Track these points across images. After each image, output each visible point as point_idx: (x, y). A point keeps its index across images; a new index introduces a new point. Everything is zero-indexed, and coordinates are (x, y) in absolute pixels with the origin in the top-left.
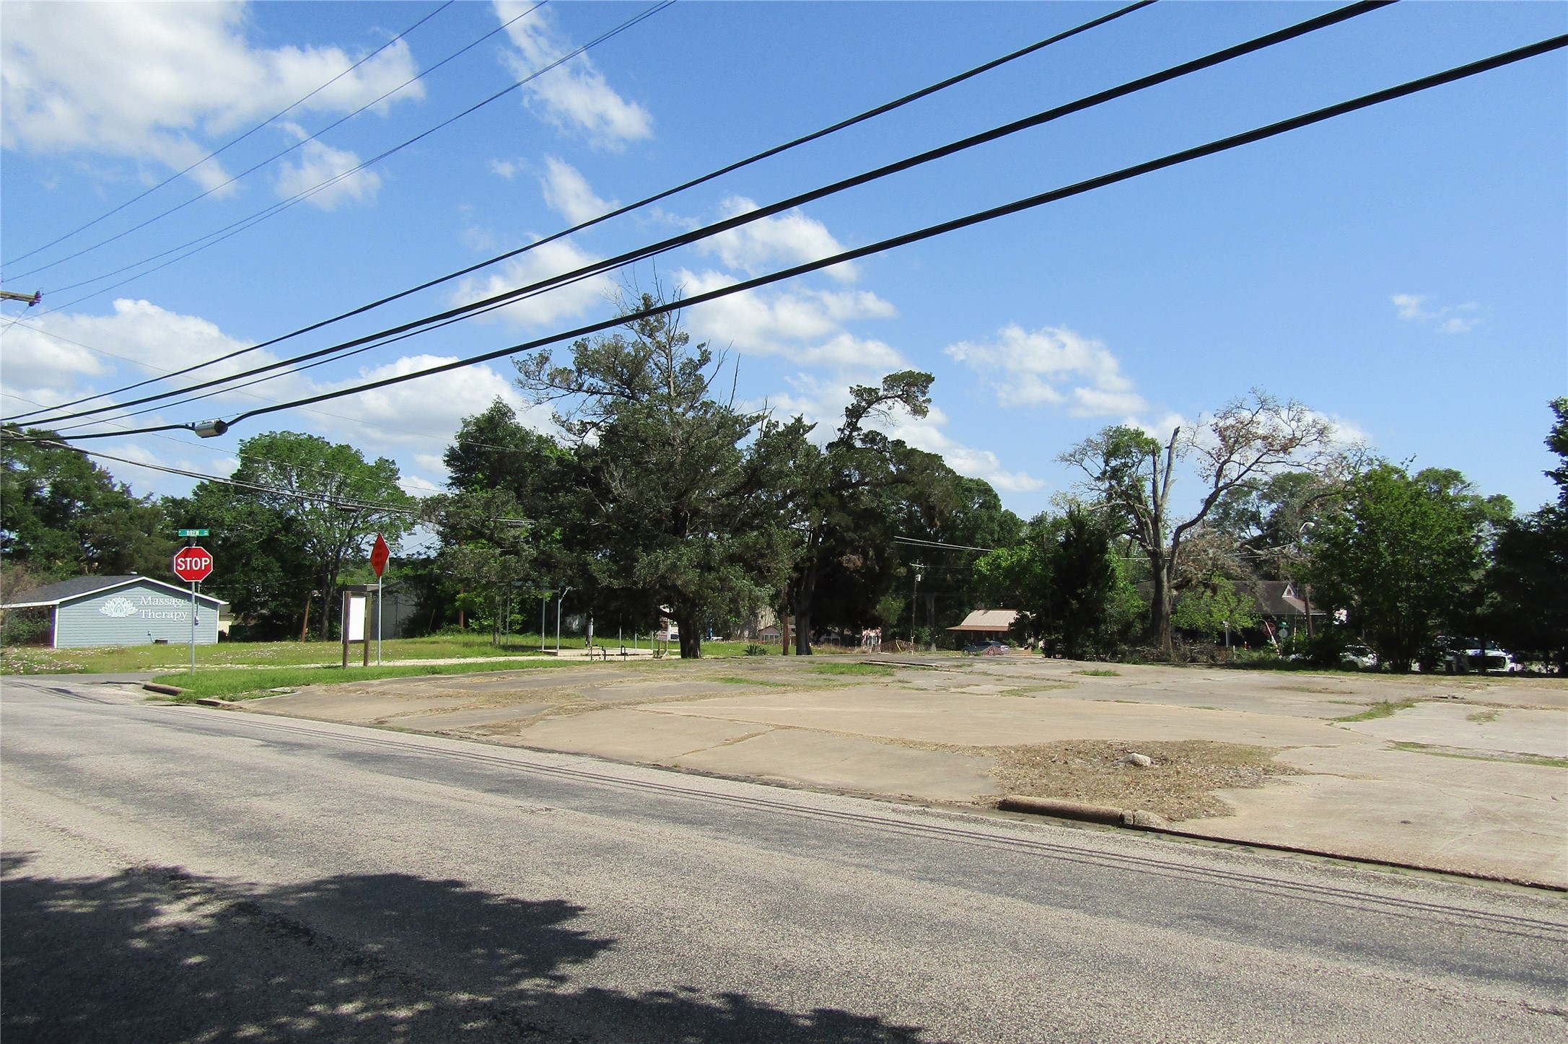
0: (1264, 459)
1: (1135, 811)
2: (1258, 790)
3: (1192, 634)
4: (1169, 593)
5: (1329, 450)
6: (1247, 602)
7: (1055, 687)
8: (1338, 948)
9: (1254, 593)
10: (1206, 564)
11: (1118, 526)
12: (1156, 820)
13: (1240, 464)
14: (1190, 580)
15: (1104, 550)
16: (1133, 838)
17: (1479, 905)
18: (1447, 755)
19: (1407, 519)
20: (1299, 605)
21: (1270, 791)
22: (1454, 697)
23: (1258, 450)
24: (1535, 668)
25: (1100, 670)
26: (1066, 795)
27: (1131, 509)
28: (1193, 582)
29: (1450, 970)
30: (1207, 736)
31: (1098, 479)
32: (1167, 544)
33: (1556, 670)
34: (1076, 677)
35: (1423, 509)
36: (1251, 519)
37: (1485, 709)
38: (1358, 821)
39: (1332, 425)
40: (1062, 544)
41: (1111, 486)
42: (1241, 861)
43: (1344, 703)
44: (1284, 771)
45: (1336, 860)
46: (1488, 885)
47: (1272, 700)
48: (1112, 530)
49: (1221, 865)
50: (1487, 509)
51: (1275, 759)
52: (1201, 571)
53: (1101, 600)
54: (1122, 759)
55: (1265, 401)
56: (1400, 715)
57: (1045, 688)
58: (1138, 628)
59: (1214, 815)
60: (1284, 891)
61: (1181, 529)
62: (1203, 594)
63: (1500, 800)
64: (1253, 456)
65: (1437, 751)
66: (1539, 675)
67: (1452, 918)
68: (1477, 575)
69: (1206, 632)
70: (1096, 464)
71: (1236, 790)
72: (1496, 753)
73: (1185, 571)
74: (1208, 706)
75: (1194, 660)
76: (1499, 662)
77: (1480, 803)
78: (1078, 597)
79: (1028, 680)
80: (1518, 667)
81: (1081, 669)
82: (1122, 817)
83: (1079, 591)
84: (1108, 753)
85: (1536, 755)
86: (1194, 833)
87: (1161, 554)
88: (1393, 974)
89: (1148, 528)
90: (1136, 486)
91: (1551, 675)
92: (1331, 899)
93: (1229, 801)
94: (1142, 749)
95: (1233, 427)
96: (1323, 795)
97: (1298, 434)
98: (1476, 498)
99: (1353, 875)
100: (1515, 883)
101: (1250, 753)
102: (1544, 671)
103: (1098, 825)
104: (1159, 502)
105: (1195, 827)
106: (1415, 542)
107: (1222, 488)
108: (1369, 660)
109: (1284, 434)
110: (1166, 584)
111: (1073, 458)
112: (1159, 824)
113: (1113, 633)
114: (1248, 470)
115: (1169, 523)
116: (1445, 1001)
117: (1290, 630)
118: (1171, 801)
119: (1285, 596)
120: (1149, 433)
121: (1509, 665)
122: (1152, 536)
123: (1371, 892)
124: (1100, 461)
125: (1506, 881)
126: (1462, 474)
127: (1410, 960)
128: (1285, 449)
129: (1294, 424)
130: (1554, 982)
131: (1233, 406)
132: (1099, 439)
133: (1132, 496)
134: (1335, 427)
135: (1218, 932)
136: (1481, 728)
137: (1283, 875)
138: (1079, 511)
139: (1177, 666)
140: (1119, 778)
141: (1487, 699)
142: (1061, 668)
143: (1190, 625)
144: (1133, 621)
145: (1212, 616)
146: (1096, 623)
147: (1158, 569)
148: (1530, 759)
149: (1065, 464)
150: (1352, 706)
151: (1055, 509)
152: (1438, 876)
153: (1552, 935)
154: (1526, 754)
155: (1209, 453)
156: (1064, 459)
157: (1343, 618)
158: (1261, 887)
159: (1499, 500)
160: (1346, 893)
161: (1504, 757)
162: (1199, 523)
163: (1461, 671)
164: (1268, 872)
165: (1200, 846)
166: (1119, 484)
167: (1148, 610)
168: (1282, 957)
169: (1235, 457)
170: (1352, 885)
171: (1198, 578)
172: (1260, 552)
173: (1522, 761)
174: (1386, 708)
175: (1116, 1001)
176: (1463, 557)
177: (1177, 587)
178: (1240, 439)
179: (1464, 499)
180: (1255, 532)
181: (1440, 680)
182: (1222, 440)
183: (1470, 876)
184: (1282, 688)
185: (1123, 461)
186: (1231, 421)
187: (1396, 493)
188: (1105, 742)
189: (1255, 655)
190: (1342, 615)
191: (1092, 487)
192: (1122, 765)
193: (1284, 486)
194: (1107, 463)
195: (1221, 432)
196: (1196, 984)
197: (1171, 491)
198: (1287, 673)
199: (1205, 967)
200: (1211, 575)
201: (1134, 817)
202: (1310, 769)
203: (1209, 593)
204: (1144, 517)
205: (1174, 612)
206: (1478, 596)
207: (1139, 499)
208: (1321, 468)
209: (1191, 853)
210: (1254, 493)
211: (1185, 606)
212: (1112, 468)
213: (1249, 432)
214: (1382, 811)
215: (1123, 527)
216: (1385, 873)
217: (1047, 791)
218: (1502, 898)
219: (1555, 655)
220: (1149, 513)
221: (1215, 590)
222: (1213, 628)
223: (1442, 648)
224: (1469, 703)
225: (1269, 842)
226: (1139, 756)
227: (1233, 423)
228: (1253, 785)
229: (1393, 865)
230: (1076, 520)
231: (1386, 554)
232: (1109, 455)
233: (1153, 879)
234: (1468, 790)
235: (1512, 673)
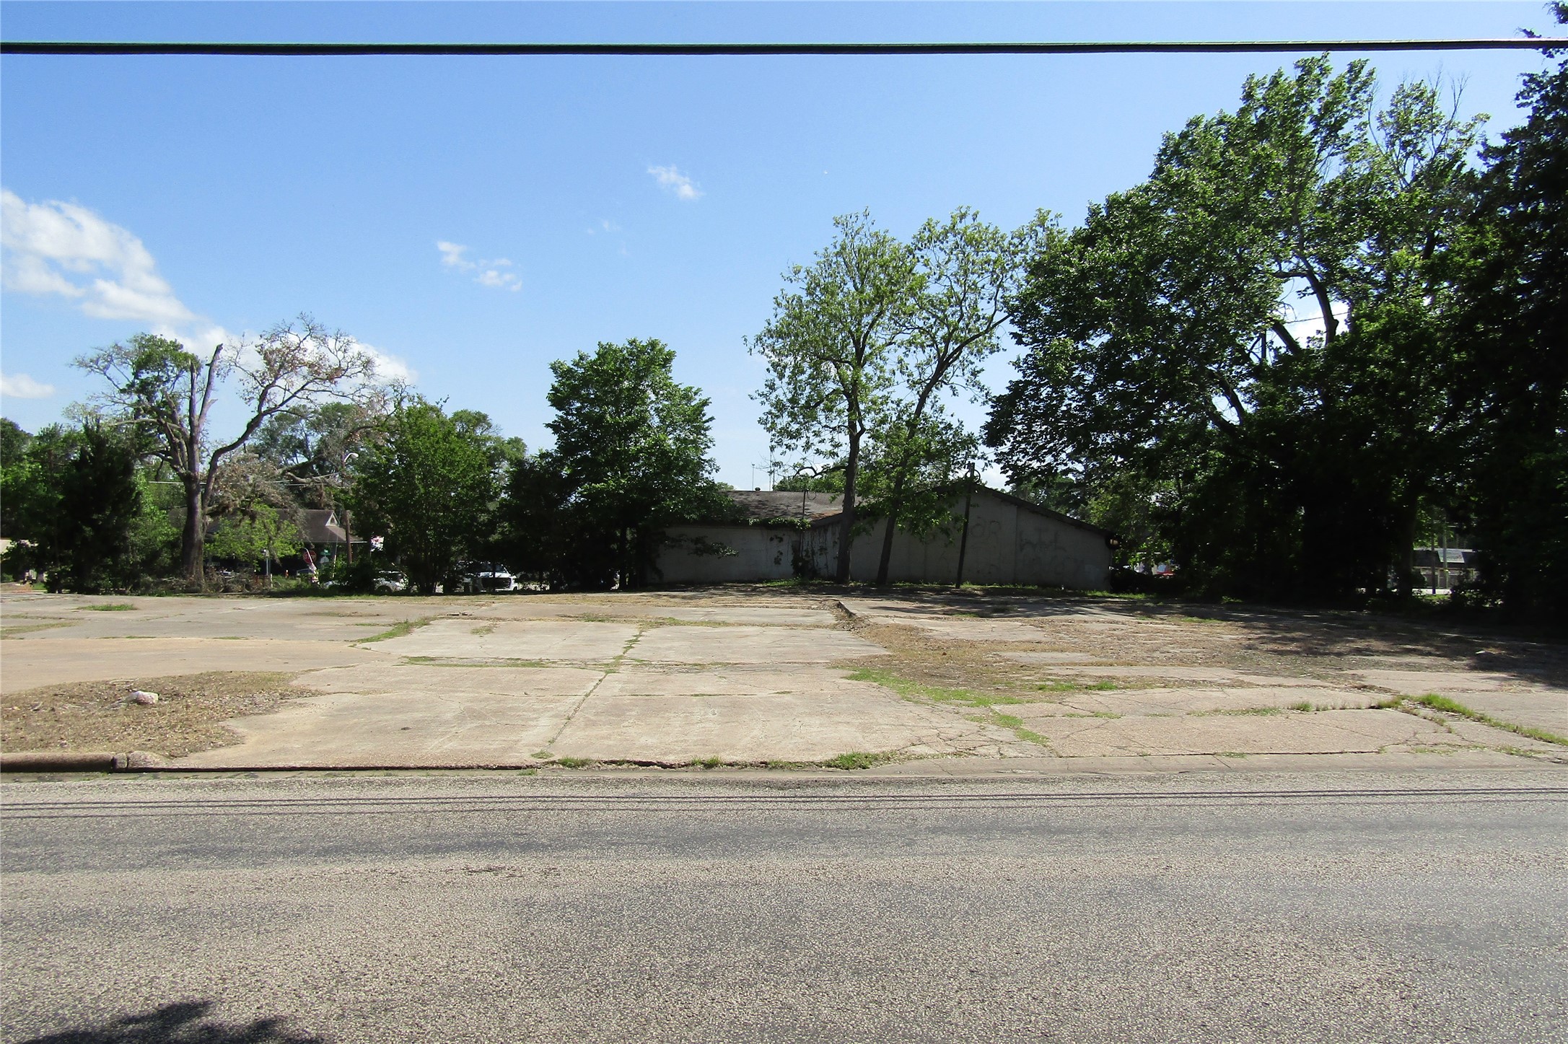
0: (310, 386)
1: (130, 752)
2: (271, 716)
3: (231, 563)
4: (203, 519)
5: (373, 383)
6: (290, 530)
7: (53, 626)
8: (318, 854)
9: (294, 521)
10: (245, 490)
11: (146, 445)
12: (155, 759)
13: (285, 390)
14: (227, 507)
15: (128, 470)
16: (124, 782)
17: (451, 792)
18: (450, 666)
19: (440, 456)
20: (341, 534)
21: (284, 715)
22: (464, 614)
23: (305, 377)
24: (532, 587)
25: (114, 604)
26: (47, 746)
27: (162, 428)
28: (231, 509)
29: (413, 853)
30: (224, 665)
31: (123, 391)
32: (202, 468)
33: (548, 588)
34: (82, 614)
35: (452, 446)
36: (299, 447)
37: (486, 623)
38: (364, 733)
39: (376, 359)
40: (74, 463)
41: (139, 401)
42: (241, 787)
43: (370, 625)
44: (302, 693)
45: (337, 772)
46: (463, 773)
47: (303, 626)
48: (138, 450)
49: (220, 795)
50: (507, 449)
51: (295, 683)
52: (240, 497)
53: (122, 527)
54: (124, 698)
55: (312, 329)
56: (417, 634)
57: (38, 628)
58: (166, 558)
59: (220, 745)
60: (278, 809)
61: (219, 453)
62: (240, 521)
63: (487, 699)
64: (299, 382)
65: (442, 662)
66: (535, 592)
67: (426, 807)
68: (492, 506)
69: (246, 561)
70: (124, 374)
71: (248, 718)
72: (490, 660)
73: (223, 497)
74: (234, 636)
75: (227, 590)
76: (506, 582)
77: (469, 704)
78: (92, 523)
79: (18, 620)
80: (520, 586)
81: (91, 604)
82: (114, 761)
83: (95, 517)
84: (108, 694)
85: (519, 659)
86: (197, 767)
87: (196, 478)
88: (363, 866)
89: (182, 450)
90: (169, 405)
91: (544, 592)
92: (322, 809)
93: (240, 730)
94: (148, 687)
95: (279, 351)
96: (335, 713)
97: (344, 365)
98: (498, 440)
99: (350, 783)
100: (487, 768)
101: (269, 680)
102: (539, 589)
103: (84, 774)
104: (196, 423)
105: (197, 761)
106: (444, 477)
107: (266, 413)
108: (400, 585)
109: (330, 363)
110: (199, 510)
111: (99, 364)
112: (157, 763)
113: (136, 563)
114: (294, 396)
115: (207, 445)
116: (403, 879)
117: (330, 557)
118: (175, 738)
119: (328, 524)
120: (189, 347)
121: (513, 585)
122: (186, 459)
123: (362, 797)
124: (129, 372)
125: (479, 767)
126: (489, 418)
127: (382, 850)
128: (330, 378)
129: (340, 354)
130: (495, 844)
131: (280, 330)
132: (130, 347)
133: (166, 411)
134: (377, 361)
135: (199, 861)
136: (482, 640)
137: (282, 794)
138: (98, 427)
139: (209, 596)
140: (117, 720)
141: (490, 614)
142: (66, 604)
143: (228, 554)
144: (161, 549)
145: (252, 544)
146: (115, 552)
147: (190, 495)
148: (514, 662)
149: (84, 371)
150: (377, 627)
151: (72, 423)
152: (424, 773)
153: (503, 806)
154: (512, 659)
155: (253, 375)
156: (82, 364)
157: (379, 546)
158: (256, 810)
159: (516, 442)
160: (340, 801)
161: (496, 662)
162: (241, 446)
163: (476, 592)
164: (267, 794)
165: (202, 779)
166: (150, 399)
167: (178, 539)
168: (261, 874)
169: (281, 382)
170: (347, 793)
171: (235, 505)
172: (304, 480)
173: (508, 666)
174: (405, 628)
175: (61, 962)
176: (483, 490)
177: (212, 514)
178: (286, 365)
179: (489, 438)
180: (301, 459)
181: (457, 600)
182: (267, 364)
183: (451, 768)
184: (313, 614)
185: (156, 374)
186: (277, 345)
187: (432, 430)
188: (106, 683)
189: (293, 583)
190: (378, 542)
191: (116, 399)
192: (123, 705)
193: (332, 415)
194: (136, 375)
195: (267, 356)
196: (162, 920)
197: (210, 412)
198: (323, 599)
199: (177, 901)
200: (250, 502)
201: (128, 759)
202: (328, 689)
203: (247, 521)
204: (178, 437)
205: (209, 540)
206: (491, 526)
207: (172, 417)
208: (364, 400)
209: (188, 788)
210: (303, 421)
211: (223, 535)
212: (142, 381)
213: (294, 357)
214: (386, 721)
215: (153, 447)
216: (379, 777)
217: (22, 744)
218: (472, 782)
219: (547, 575)
220: (184, 434)
221: (253, 517)
222: (253, 557)
223: (461, 572)
224: (475, 619)
225: (275, 765)
226: (144, 693)
227: (280, 347)
228: (267, 711)
229: (387, 768)
230: (93, 436)
231: (420, 486)
232: (140, 366)
233: (136, 821)
234: (462, 694)
235: (516, 592)
